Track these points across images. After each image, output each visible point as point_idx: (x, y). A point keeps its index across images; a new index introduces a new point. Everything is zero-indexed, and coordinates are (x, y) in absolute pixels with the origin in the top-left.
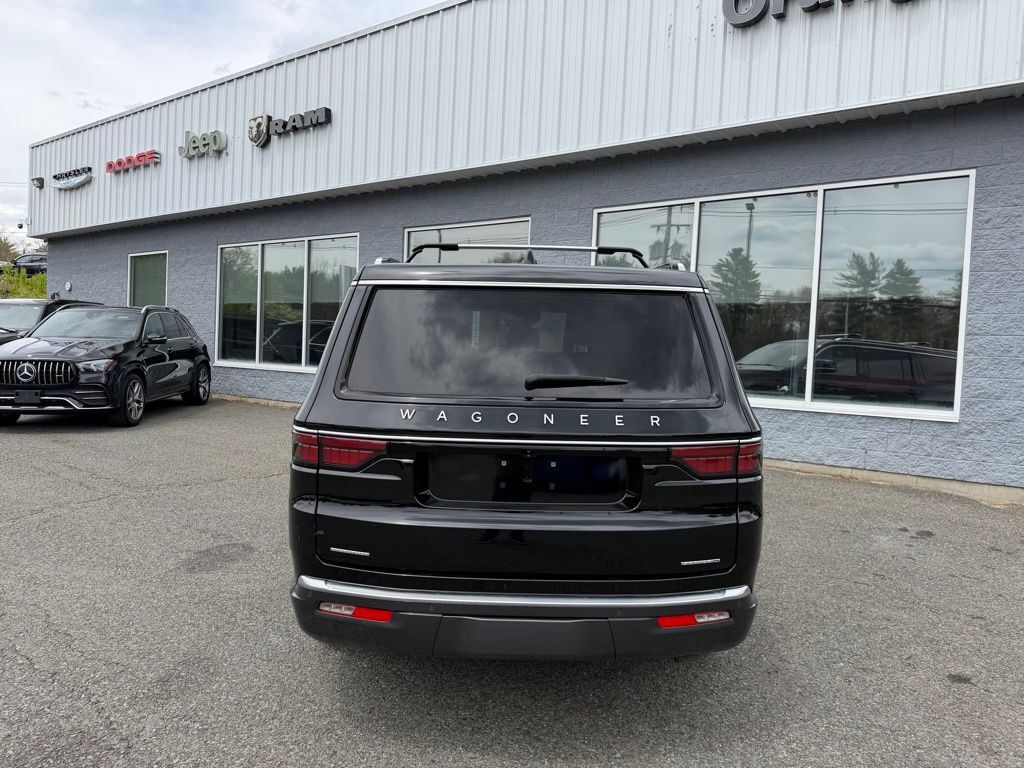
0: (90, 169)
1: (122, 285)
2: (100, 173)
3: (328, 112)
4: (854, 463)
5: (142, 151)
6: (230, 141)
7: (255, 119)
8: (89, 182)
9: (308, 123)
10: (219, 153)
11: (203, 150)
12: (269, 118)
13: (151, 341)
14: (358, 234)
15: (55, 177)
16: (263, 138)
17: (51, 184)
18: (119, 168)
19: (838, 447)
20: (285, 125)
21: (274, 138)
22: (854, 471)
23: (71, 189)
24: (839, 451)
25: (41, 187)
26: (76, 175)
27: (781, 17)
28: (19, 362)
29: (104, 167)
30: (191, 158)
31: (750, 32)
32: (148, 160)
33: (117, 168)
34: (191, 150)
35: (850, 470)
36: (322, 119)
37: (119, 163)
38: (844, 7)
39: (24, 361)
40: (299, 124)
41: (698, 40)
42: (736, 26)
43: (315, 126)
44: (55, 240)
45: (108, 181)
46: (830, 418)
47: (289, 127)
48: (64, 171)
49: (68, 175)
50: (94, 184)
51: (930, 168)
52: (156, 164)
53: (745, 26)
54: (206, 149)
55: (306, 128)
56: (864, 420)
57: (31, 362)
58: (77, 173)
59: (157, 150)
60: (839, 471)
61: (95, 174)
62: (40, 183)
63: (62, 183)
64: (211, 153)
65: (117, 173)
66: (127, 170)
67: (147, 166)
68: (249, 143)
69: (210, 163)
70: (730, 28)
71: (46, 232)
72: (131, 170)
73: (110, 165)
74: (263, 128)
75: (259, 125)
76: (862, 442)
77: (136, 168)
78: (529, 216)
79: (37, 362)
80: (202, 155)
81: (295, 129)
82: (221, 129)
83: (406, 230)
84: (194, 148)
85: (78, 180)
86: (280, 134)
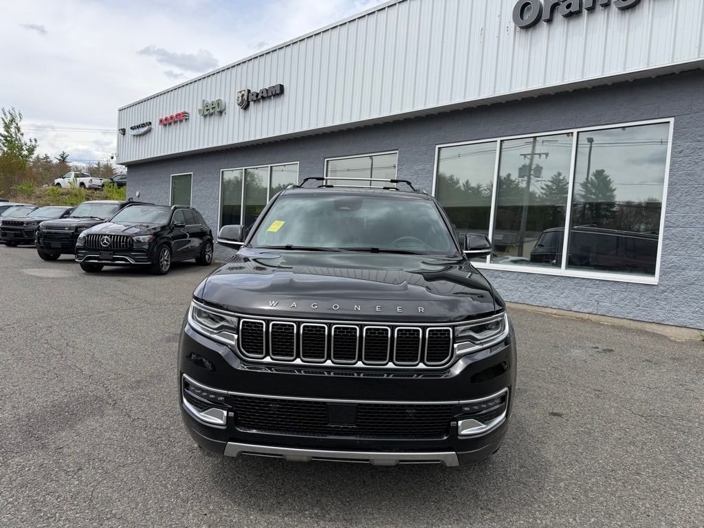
0: (150, 123)
1: (168, 193)
2: (156, 126)
3: (282, 87)
4: (590, 310)
5: (179, 112)
6: (227, 105)
7: (240, 92)
8: (149, 131)
9: (270, 94)
10: (221, 113)
11: (211, 111)
12: (249, 91)
13: (176, 226)
14: (298, 162)
15: (131, 128)
16: (245, 103)
17: (130, 132)
18: (167, 122)
19: (581, 299)
20: (257, 94)
21: (252, 103)
22: (591, 316)
23: (140, 135)
24: (581, 302)
25: (124, 134)
26: (143, 127)
27: (550, 21)
28: (102, 235)
29: (158, 122)
30: (205, 116)
31: (530, 31)
32: (182, 118)
33: (165, 122)
34: (205, 111)
35: (587, 315)
36: (278, 92)
37: (166, 119)
38: (588, 14)
39: (105, 235)
40: (265, 95)
41: (499, 37)
42: (522, 28)
43: (274, 96)
44: (130, 166)
45: (160, 129)
46: (576, 281)
47: (259, 97)
48: (136, 125)
49: (138, 127)
50: (153, 133)
51: (644, 117)
52: (186, 119)
53: (527, 28)
54: (214, 111)
55: (269, 97)
56: (597, 282)
57: (108, 235)
58: (143, 125)
59: (187, 111)
60: (581, 315)
61: (153, 126)
62: (123, 131)
63: (136, 132)
64: (216, 112)
65: (165, 125)
66: (170, 124)
67: (181, 121)
68: (238, 107)
69: (215, 119)
70: (518, 29)
71: (126, 161)
72: (173, 124)
73: (161, 121)
74: (245, 97)
75: (243, 95)
76: (596, 297)
77: (175, 122)
78: (397, 150)
79: (111, 235)
80: (211, 115)
81: (263, 98)
82: (222, 99)
83: (326, 160)
84: (207, 110)
85: (144, 130)
86: (255, 101)
